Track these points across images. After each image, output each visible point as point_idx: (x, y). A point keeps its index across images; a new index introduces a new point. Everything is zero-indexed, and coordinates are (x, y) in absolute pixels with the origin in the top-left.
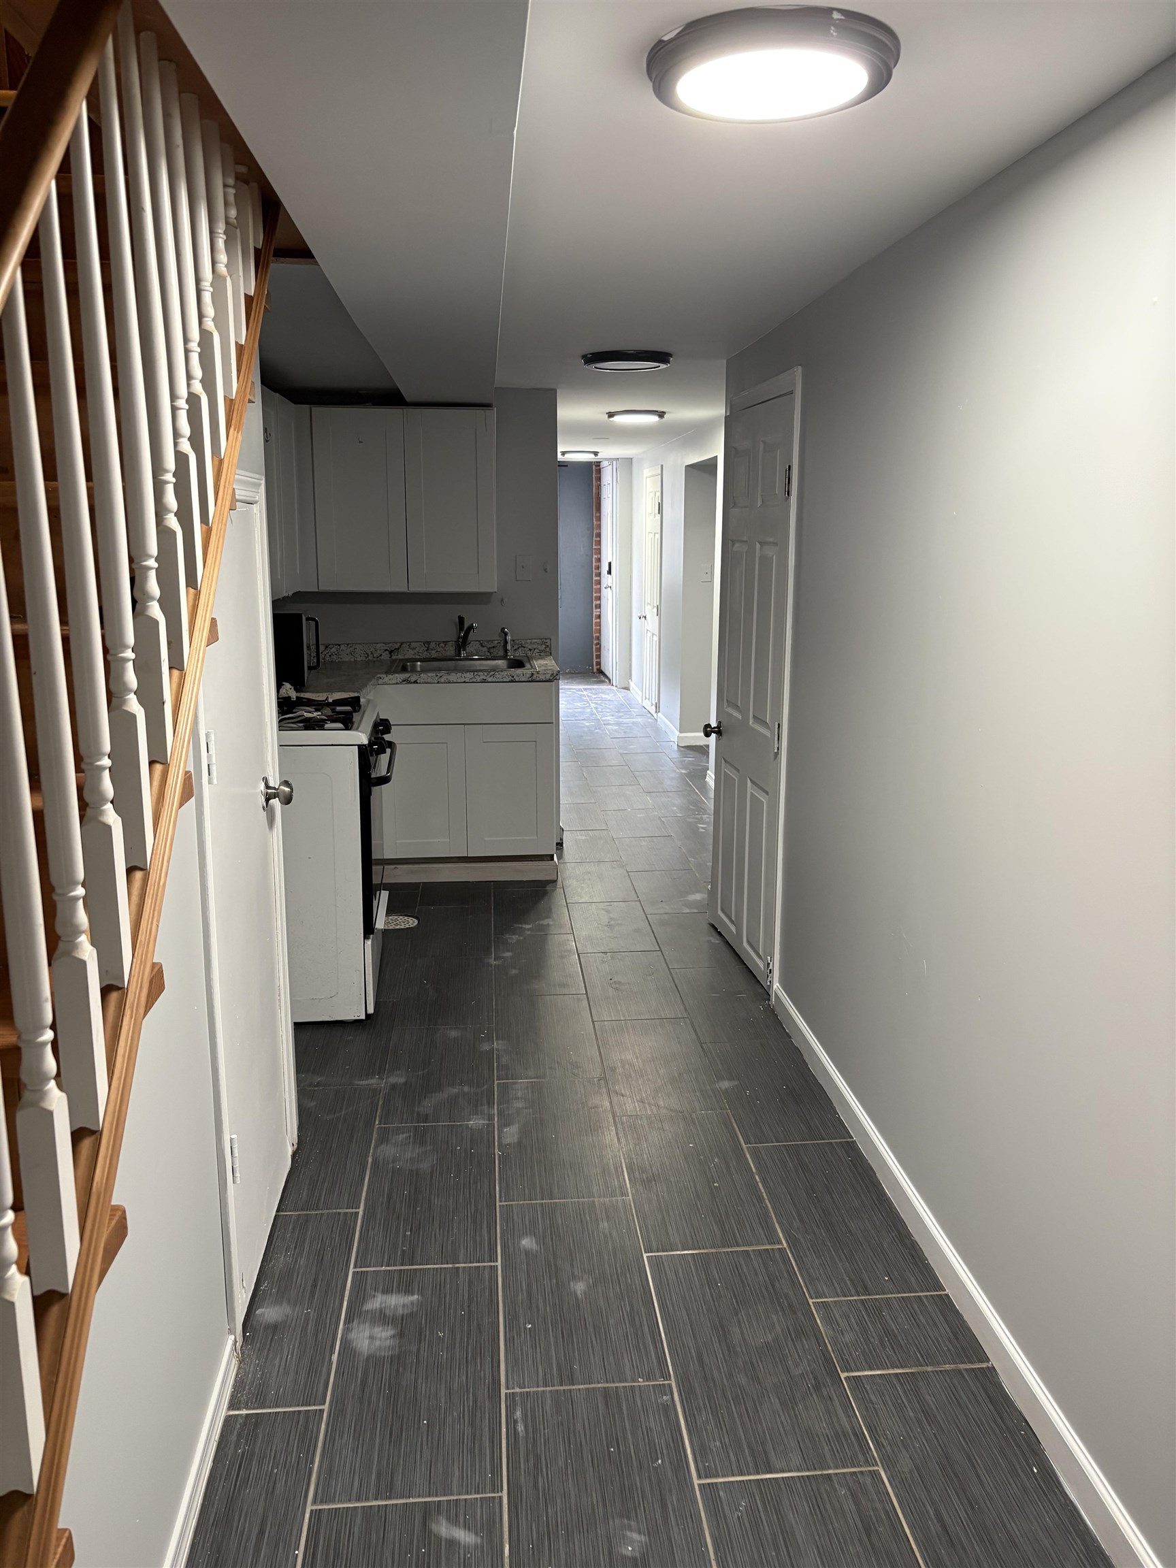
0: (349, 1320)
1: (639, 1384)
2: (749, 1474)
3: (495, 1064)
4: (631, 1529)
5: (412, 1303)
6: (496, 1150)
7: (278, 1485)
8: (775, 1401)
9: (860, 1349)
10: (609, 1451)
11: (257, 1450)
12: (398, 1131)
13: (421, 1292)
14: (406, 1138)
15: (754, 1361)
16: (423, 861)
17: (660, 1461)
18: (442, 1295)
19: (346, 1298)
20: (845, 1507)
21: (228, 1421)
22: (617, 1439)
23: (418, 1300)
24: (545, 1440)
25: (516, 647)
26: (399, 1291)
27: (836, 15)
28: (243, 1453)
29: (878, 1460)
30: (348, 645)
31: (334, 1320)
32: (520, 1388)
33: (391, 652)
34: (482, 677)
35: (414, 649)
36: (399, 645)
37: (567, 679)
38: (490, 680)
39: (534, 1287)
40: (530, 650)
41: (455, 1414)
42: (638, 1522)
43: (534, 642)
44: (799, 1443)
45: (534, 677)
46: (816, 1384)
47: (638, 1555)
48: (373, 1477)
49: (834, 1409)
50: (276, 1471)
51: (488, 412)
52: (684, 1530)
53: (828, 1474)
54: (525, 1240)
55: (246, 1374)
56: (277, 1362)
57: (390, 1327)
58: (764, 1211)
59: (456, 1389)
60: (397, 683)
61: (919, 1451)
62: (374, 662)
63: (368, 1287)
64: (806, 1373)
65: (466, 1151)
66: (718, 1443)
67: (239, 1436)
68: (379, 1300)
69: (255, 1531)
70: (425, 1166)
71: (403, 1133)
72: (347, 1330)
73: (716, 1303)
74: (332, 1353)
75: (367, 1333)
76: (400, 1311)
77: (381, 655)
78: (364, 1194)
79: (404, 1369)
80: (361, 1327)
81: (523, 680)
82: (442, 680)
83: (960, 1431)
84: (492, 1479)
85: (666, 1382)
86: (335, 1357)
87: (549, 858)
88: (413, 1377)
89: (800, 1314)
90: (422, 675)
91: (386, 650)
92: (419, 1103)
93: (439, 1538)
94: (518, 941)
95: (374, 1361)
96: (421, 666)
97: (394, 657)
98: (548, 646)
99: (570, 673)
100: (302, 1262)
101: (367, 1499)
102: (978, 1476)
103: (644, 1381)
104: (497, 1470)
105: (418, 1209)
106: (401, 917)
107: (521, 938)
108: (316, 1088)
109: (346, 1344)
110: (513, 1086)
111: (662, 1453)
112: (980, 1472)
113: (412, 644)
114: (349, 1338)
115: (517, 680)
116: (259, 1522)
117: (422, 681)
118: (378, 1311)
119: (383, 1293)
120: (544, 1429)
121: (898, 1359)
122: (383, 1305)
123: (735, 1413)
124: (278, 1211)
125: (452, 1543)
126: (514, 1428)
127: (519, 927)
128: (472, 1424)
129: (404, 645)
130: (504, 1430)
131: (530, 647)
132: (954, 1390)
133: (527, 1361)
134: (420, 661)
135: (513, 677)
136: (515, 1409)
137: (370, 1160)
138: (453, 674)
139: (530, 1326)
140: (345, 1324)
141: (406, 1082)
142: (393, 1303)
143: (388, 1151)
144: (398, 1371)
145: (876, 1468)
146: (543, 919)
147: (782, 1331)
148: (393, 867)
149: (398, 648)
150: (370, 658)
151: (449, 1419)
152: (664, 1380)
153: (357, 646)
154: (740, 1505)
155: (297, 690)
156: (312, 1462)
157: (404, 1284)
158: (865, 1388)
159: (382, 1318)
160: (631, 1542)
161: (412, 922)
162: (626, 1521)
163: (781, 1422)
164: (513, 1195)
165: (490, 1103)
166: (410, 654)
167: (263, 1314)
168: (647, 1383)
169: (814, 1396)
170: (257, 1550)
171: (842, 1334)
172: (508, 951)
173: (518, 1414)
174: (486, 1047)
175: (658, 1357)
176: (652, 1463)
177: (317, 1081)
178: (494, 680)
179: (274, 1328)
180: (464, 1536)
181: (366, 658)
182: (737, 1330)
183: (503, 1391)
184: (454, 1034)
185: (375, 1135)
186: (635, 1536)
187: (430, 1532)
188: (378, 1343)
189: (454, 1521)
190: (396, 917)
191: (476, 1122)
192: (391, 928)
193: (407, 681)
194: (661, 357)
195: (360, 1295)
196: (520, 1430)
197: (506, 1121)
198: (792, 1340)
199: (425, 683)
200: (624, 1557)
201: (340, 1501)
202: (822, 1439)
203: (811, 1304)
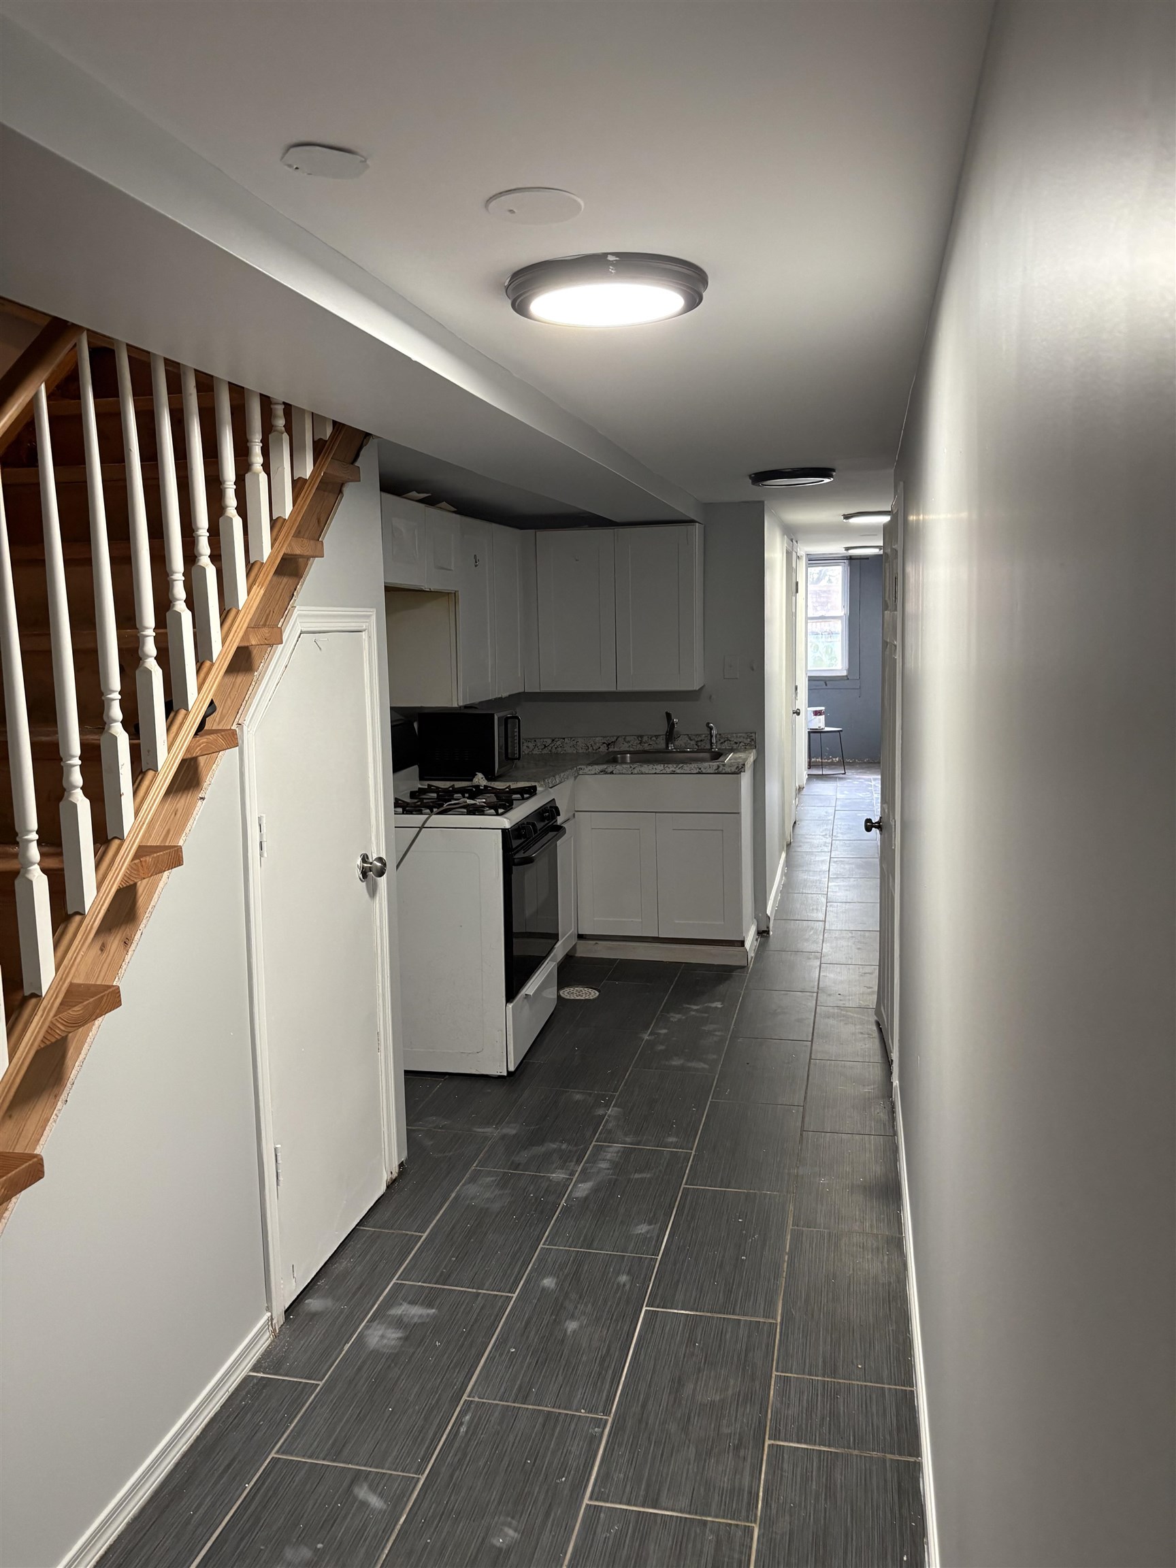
0: (372, 1320)
1: (581, 1414)
2: (635, 1505)
3: (601, 1127)
4: (510, 1525)
5: (428, 1315)
6: (563, 1201)
7: (258, 1434)
8: (692, 1450)
9: (798, 1422)
10: (525, 1462)
11: (256, 1404)
12: (489, 1174)
13: (439, 1308)
14: (492, 1181)
15: (692, 1415)
16: (621, 939)
17: (564, 1479)
18: (455, 1313)
19: (378, 1302)
20: (705, 1550)
21: (247, 1379)
22: (537, 1455)
23: (434, 1313)
24: (477, 1443)
25: (722, 740)
26: (422, 1304)
27: (610, 258)
28: (245, 1405)
29: (758, 1518)
30: (571, 738)
31: (361, 1317)
32: (479, 1398)
33: (608, 745)
34: (671, 769)
35: (629, 742)
36: (615, 738)
37: (863, 768)
38: (678, 771)
39: (534, 1319)
40: (736, 743)
41: (417, 1407)
42: (519, 1522)
43: (740, 736)
44: (694, 1490)
45: (720, 769)
46: (738, 1444)
47: (504, 1547)
48: (330, 1442)
49: (743, 1468)
50: (261, 1423)
51: (689, 527)
52: (554, 1536)
53: (705, 1520)
54: (547, 1280)
55: (275, 1348)
56: (302, 1342)
57: (401, 1331)
58: (775, 1288)
59: (428, 1388)
60: (596, 774)
61: (802, 1519)
62: (594, 753)
63: (401, 1295)
64: (734, 1434)
65: (536, 1199)
66: (622, 1476)
67: (248, 1393)
68: (403, 1307)
69: (226, 1463)
70: (496, 1206)
71: (492, 1176)
72: (367, 1327)
73: (686, 1359)
74: (347, 1342)
75: (380, 1333)
76: (416, 1320)
77: (600, 748)
78: (435, 1222)
79: (395, 1365)
80: (378, 1327)
81: (709, 771)
82: (636, 771)
83: (852, 1510)
84: (420, 1464)
85: (605, 1417)
86: (347, 1347)
87: (740, 944)
88: (399, 1372)
89: (757, 1383)
90: (618, 766)
91: (604, 743)
92: (518, 1153)
93: (355, 1498)
94: (679, 1020)
95: (376, 1354)
96: (630, 757)
97: (610, 750)
98: (753, 740)
99: (869, 763)
100: (359, 1269)
101: (317, 1458)
102: (845, 1553)
103: (585, 1413)
104: (426, 1459)
105: (472, 1240)
106: (586, 989)
107: (684, 1018)
108: (440, 1130)
109: (361, 1336)
110: (607, 1149)
111: (569, 1473)
112: (849, 1547)
113: (627, 737)
114: (365, 1333)
115: (704, 771)
116: (232, 1457)
117: (618, 772)
118: (398, 1317)
119: (409, 1303)
120: (482, 1434)
121: (830, 1439)
122: (404, 1313)
123: (650, 1455)
124: (357, 1225)
125: (364, 1504)
126: (459, 1428)
127: (687, 1008)
128: (426, 1419)
129: (619, 739)
130: (449, 1428)
131: (735, 741)
132: (868, 1476)
133: (497, 1378)
134: (630, 754)
135: (700, 769)
136: (466, 1415)
137: (453, 1195)
138: (645, 766)
139: (514, 1350)
140: (367, 1322)
141: (516, 1134)
142: (413, 1312)
143: (473, 1189)
144: (389, 1366)
145: (753, 1525)
146: (713, 1002)
147: (732, 1395)
148: (595, 942)
149: (615, 742)
150: (590, 750)
151: (411, 1411)
152: (603, 1415)
153: (579, 740)
154: (612, 1528)
155: (488, 779)
156: (291, 1423)
157: (428, 1299)
158: (783, 1457)
159: (399, 1323)
160: (506, 1535)
161: (593, 994)
162: (509, 1519)
163: (688, 1469)
164: (557, 1241)
165: (578, 1162)
166: (625, 747)
167: (308, 1304)
168: (587, 1415)
169: (731, 1454)
170: (221, 1476)
171: (788, 1407)
172: (665, 1028)
173: (468, 1418)
174: (600, 1112)
175: (608, 1396)
176: (557, 1479)
177: (443, 1124)
178: (682, 772)
179: (314, 1316)
180: (375, 1501)
181: (587, 750)
182: (692, 1386)
183: (465, 1397)
184: (578, 1097)
185: (467, 1176)
186: (511, 1532)
187: (352, 1491)
188: (385, 1341)
189: (373, 1489)
190: (582, 989)
191: (558, 1176)
192: (572, 998)
193: (604, 772)
194: (825, 472)
195: (391, 1301)
196: (462, 1430)
197: (585, 1176)
198: (738, 1404)
199: (620, 774)
200: (493, 1546)
201: (297, 1455)
202: (717, 1491)
203: (774, 1376)
